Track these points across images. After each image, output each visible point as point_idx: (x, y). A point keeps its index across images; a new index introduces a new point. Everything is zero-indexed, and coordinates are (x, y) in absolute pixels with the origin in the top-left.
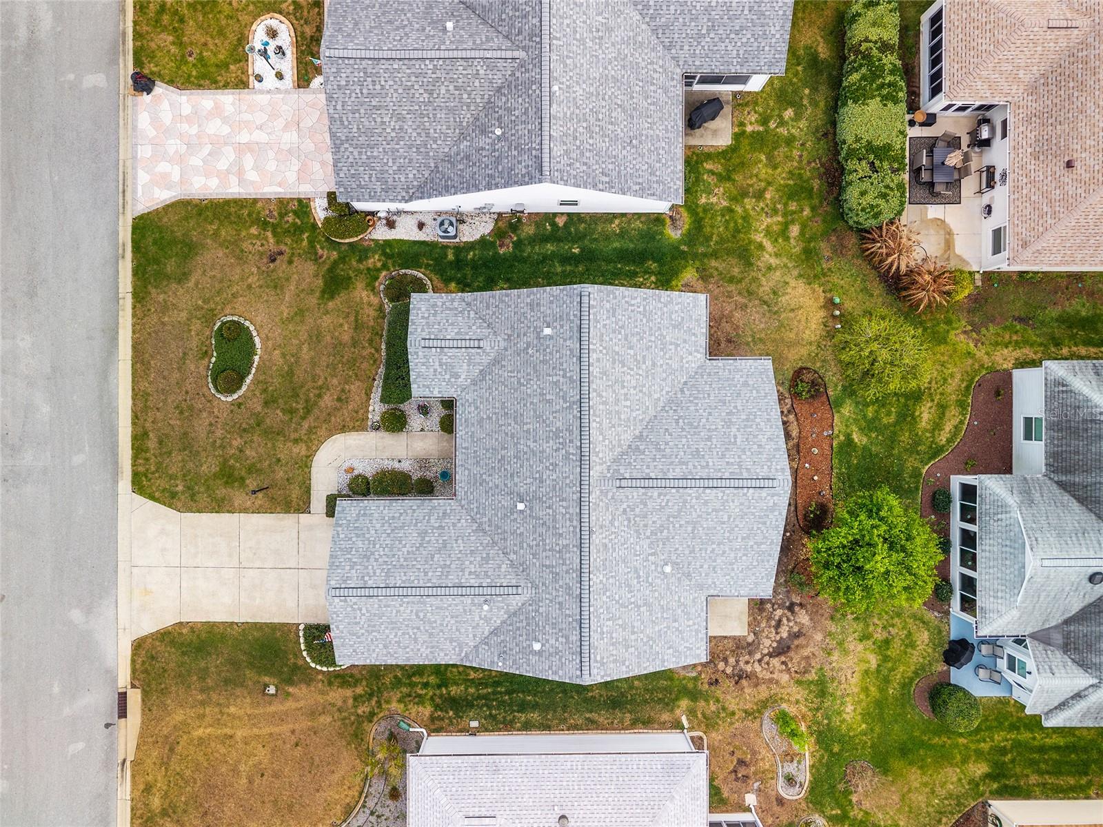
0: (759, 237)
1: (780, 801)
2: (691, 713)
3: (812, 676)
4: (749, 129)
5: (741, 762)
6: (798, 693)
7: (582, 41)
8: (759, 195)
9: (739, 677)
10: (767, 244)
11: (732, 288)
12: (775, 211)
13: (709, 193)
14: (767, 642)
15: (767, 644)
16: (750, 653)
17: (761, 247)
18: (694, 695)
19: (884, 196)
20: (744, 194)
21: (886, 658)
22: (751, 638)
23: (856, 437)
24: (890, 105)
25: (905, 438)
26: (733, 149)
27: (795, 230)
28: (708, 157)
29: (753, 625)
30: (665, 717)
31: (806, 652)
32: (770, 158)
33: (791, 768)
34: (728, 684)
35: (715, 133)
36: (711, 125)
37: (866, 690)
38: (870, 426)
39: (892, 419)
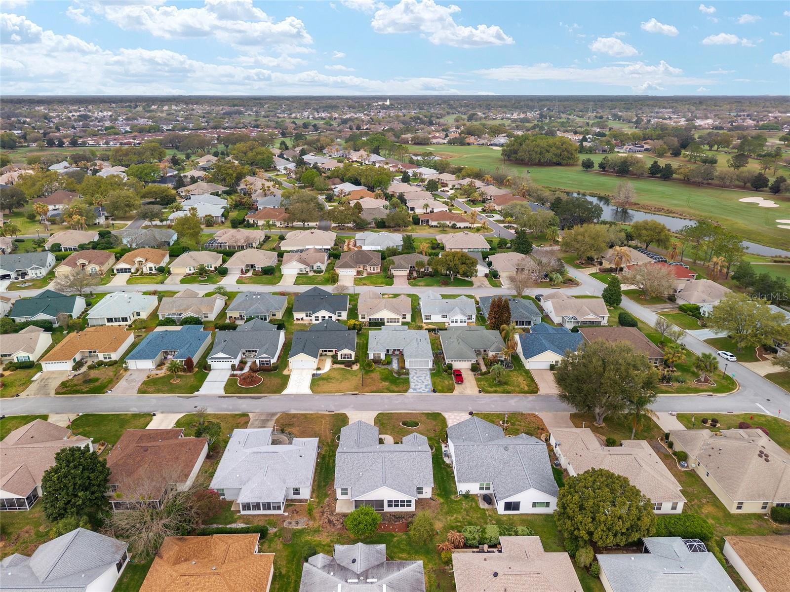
0: (455, 516)
1: (284, 521)
2: (314, 502)
3: (321, 529)
4: (487, 512)
5: (298, 512)
6: (316, 525)
7: (489, 453)
8: (468, 515)
9: (323, 513)
10: (453, 518)
11: (439, 510)
12: (464, 519)
13: (466, 504)
14: (333, 518)
15: (332, 518)
16: (330, 514)
17: (452, 516)
18: (319, 503)
19: (470, 532)
20: (467, 512)
21: (324, 546)
22: (335, 514)
23: (396, 539)
24: (499, 533)
25: (396, 550)
26: (480, 508)
27: (459, 524)
28: (476, 503)
29: (338, 514)
30: (314, 496)
31: (328, 527)
32: (480, 517)
33: (294, 523)
34: (321, 510)
35: (484, 505)
36: (486, 504)
37: (315, 541)
38: (399, 542)
39: (402, 547)
